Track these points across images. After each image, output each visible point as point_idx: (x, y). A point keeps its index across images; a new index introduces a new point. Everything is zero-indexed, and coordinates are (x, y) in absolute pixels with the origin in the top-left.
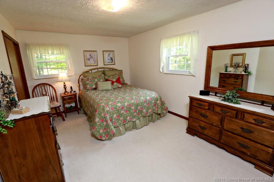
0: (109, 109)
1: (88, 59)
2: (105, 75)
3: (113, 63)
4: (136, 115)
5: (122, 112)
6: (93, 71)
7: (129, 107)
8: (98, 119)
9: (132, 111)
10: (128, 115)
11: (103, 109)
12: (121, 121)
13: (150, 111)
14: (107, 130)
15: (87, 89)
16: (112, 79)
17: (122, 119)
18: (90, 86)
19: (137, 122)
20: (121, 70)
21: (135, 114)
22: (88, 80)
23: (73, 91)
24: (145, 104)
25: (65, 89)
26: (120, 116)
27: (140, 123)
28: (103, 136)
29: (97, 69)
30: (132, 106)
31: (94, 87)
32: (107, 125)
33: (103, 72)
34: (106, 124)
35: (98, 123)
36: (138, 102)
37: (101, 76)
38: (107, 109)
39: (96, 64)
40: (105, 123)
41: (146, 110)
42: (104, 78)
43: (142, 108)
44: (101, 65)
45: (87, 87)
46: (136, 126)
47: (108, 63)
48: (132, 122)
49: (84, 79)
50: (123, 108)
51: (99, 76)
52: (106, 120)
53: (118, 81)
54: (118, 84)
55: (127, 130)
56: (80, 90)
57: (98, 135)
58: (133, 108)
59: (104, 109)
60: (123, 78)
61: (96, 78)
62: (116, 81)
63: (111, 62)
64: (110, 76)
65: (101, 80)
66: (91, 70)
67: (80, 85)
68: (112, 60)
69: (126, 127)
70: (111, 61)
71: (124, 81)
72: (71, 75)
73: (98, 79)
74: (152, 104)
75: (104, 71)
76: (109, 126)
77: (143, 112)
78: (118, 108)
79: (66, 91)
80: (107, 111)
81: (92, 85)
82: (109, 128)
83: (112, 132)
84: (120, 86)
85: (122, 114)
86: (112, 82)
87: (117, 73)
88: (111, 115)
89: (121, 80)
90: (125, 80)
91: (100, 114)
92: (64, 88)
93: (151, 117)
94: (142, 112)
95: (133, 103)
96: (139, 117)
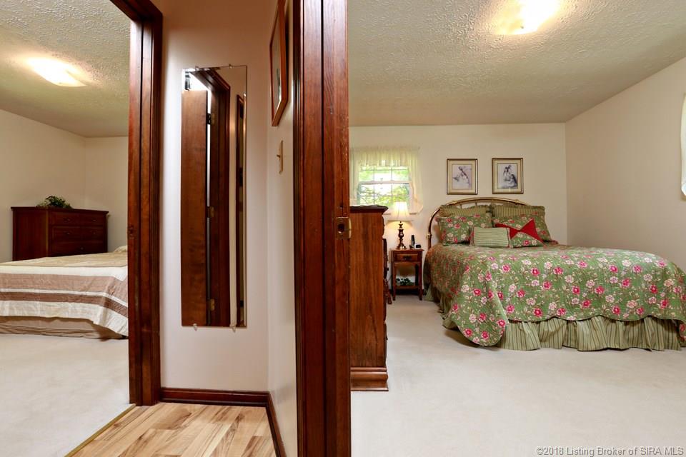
0: (497, 268)
1: (456, 179)
2: (493, 216)
3: (519, 190)
4: (578, 306)
5: (535, 283)
6: (465, 206)
7: (557, 275)
8: (467, 286)
9: (564, 287)
10: (551, 296)
11: (484, 264)
12: (529, 309)
13: (631, 304)
14: (487, 318)
15: (448, 240)
16: (511, 225)
17: (533, 304)
18: (454, 234)
19: (582, 326)
20: (540, 207)
21: (575, 300)
22: (450, 221)
23: (415, 245)
24: (614, 279)
25: (401, 237)
26: (527, 293)
27: (591, 333)
28: (475, 332)
29: (476, 201)
30: (567, 275)
31: (464, 237)
32: (490, 306)
33: (488, 209)
34: (487, 303)
35: (467, 297)
36: (588, 267)
37: (484, 215)
38: (495, 266)
39: (473, 191)
40: (483, 300)
41: (617, 297)
42: (490, 222)
43: (601, 289)
44: (485, 192)
45: (446, 237)
46: (577, 341)
47: (504, 188)
48: (565, 322)
49: (444, 220)
50: (536, 273)
51: (477, 216)
52: (488, 290)
53: (529, 229)
54: (528, 237)
55: (547, 343)
56: (430, 247)
57: (463, 326)
58: (569, 279)
59: (486, 265)
60: (544, 225)
61: (470, 219)
62: (523, 230)
63: (512, 188)
64: (506, 219)
65: (483, 225)
66: (460, 203)
67: (431, 235)
68: (515, 181)
69: (541, 332)
70: (513, 185)
71: (546, 232)
72: (415, 212)
73: (474, 222)
74: (643, 285)
75: (490, 207)
76: (494, 306)
77: (605, 302)
78: (523, 269)
79: (401, 244)
80: (494, 272)
81: (461, 234)
82: (494, 313)
83: (502, 323)
84: (534, 242)
85: (533, 289)
86: (510, 230)
87: (529, 212)
88: (501, 282)
89: (538, 230)
90: (551, 234)
91: (473, 276)
92: (399, 235)
93: (636, 329)
94: (600, 300)
95: (570, 266)
96: (591, 313)
